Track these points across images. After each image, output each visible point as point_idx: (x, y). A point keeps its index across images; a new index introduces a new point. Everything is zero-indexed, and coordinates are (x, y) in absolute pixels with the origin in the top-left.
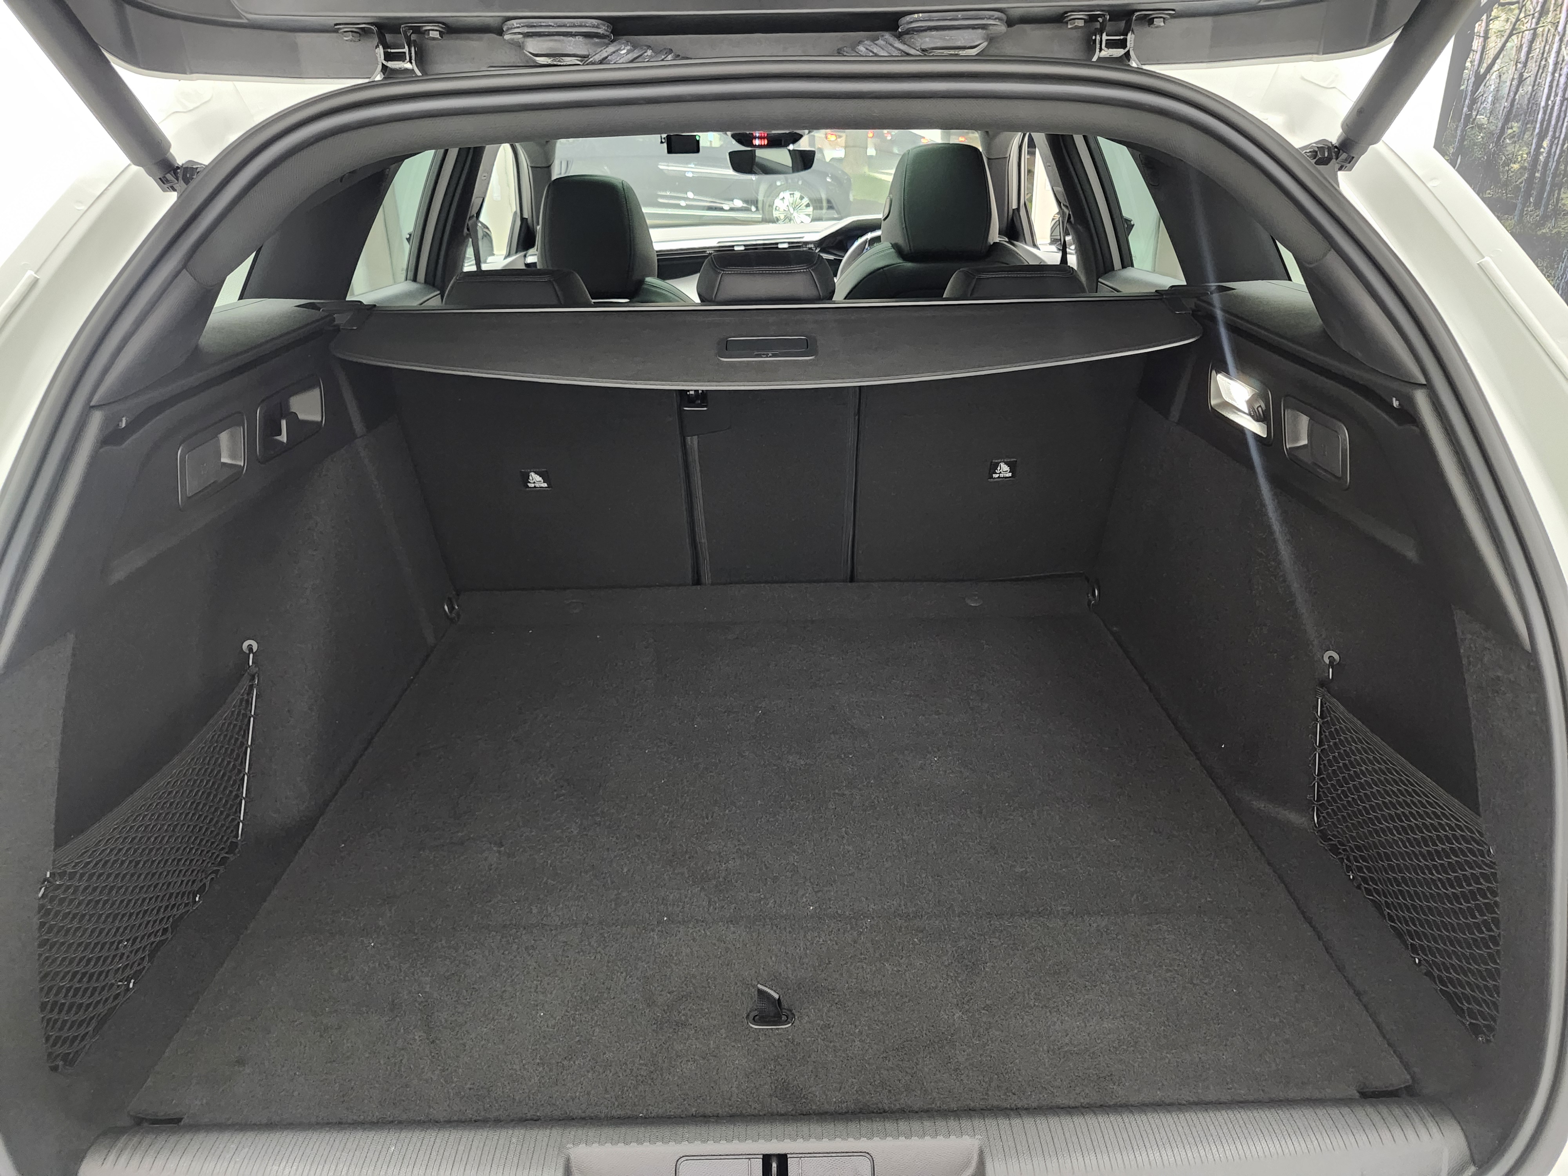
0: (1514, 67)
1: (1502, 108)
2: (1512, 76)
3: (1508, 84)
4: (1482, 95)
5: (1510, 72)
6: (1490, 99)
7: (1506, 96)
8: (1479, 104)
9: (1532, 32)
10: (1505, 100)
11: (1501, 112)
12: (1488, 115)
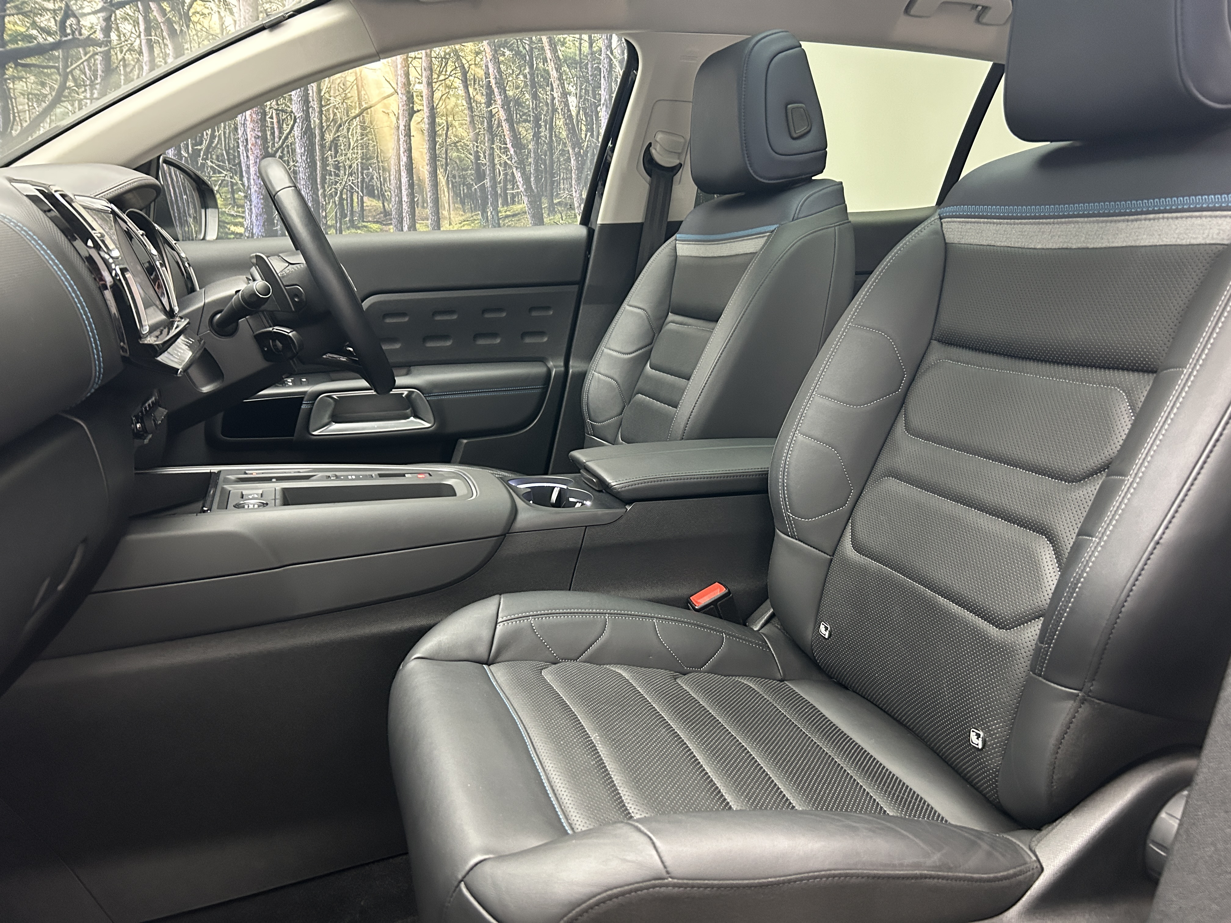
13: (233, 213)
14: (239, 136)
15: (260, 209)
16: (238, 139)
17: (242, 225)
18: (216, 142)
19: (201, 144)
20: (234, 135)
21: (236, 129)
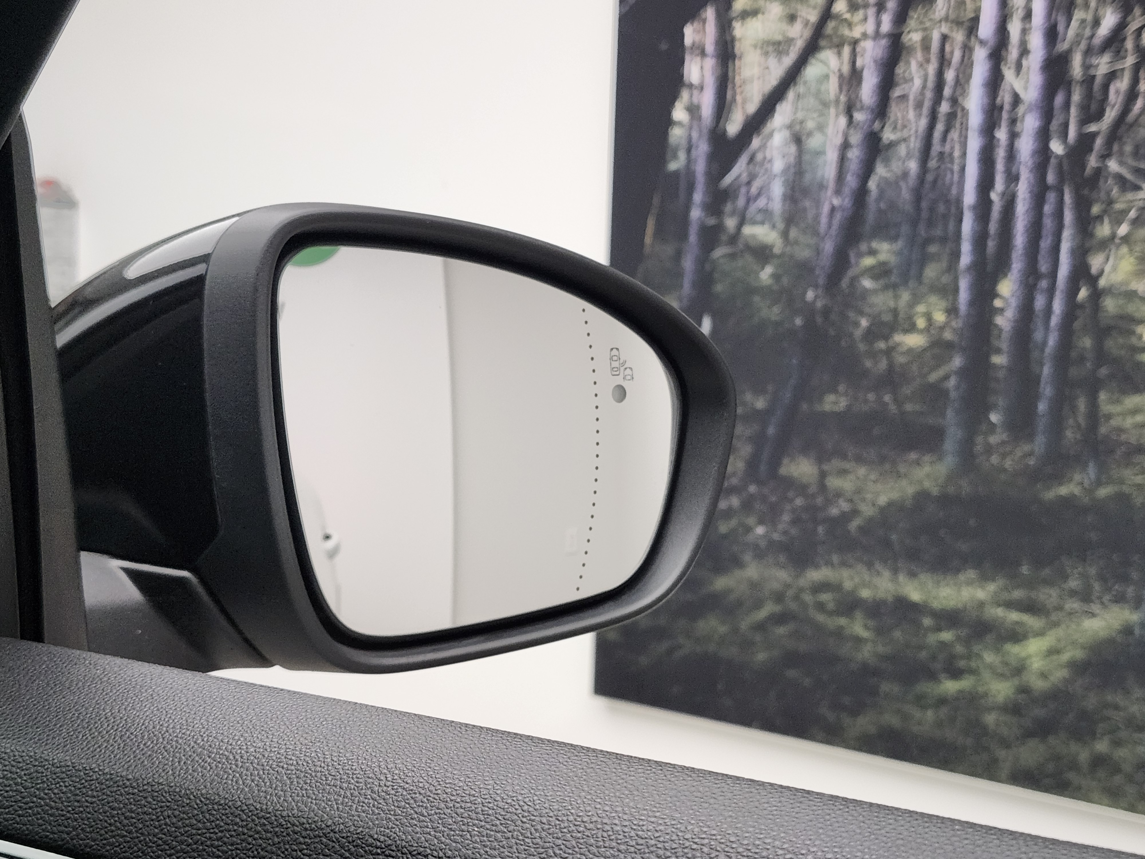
0: (843, 121)
1: (826, 209)
2: (838, 140)
3: (832, 156)
4: (749, 183)
5: (830, 130)
6: (777, 190)
7: (831, 185)
8: (741, 202)
9: (884, 42)
10: (830, 192)
11: (824, 220)
12: (781, 226)
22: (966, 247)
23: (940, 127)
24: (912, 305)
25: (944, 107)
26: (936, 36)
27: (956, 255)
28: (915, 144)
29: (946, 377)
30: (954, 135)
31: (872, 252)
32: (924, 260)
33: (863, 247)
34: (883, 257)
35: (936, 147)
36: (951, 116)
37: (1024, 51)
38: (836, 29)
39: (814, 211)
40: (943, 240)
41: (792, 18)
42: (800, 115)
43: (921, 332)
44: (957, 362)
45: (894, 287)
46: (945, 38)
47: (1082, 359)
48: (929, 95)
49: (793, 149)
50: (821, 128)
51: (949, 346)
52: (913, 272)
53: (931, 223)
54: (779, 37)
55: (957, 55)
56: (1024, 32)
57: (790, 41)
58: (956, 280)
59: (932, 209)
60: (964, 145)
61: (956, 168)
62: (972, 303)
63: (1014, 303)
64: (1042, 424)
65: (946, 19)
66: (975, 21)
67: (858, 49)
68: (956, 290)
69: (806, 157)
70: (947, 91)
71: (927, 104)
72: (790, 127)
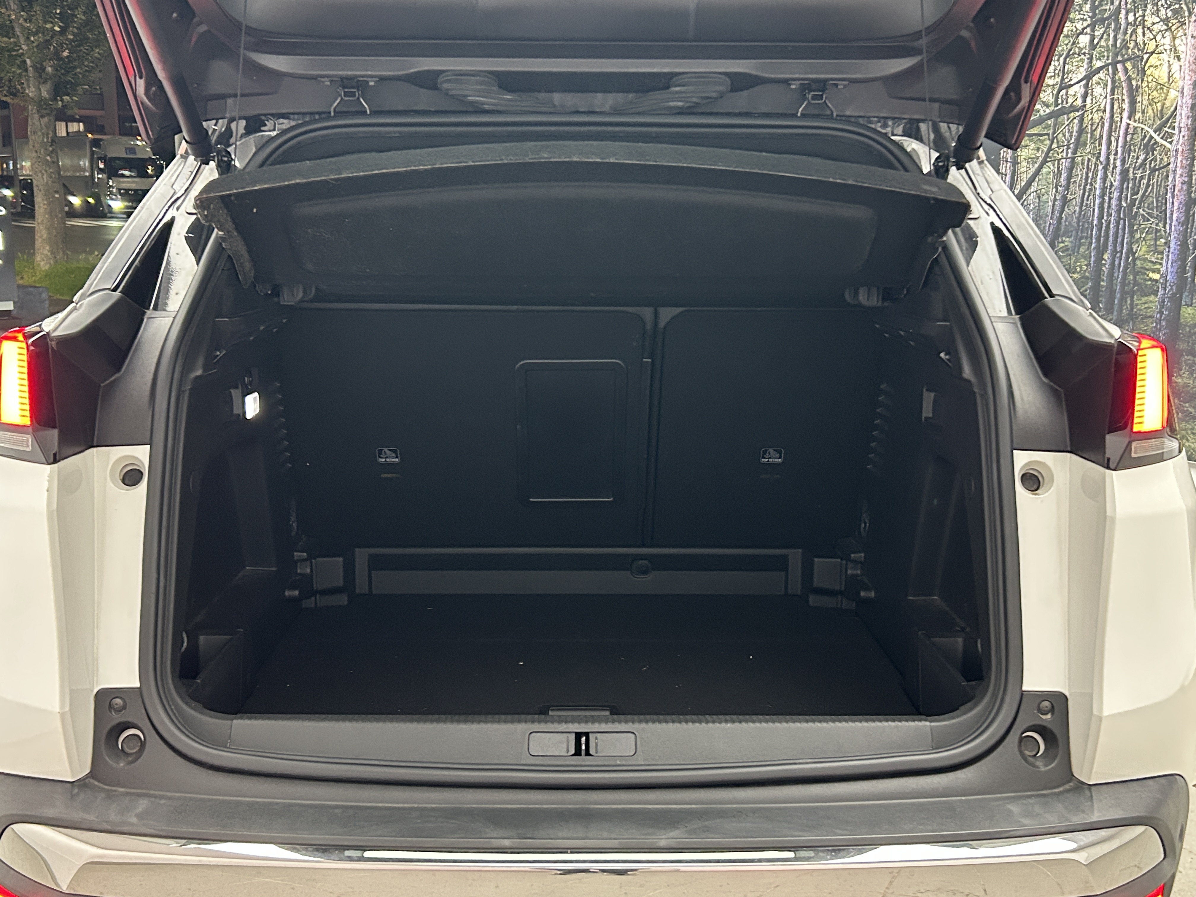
13: (1153, 259)
14: (1169, 183)
15: (1176, 256)
16: (1168, 186)
17: (1159, 272)
18: (1149, 191)
19: (1138, 194)
20: (1165, 182)
21: (1167, 176)
22: (1094, 241)
23: (1087, 194)
24: (1075, 262)
25: (1088, 187)
26: (1086, 158)
27: (1091, 244)
28: (1078, 200)
29: (1086, 290)
30: (1091, 197)
31: (1063, 242)
32: (1080, 245)
33: (1060, 240)
34: (1066, 244)
35: (1085, 202)
36: (1091, 190)
37: (1115, 167)
38: (1053, 154)
39: (1044, 225)
40: (1086, 238)
41: (1038, 149)
42: (1040, 187)
43: (1078, 273)
44: (1090, 284)
45: (1070, 255)
46: (1089, 160)
47: (1129, 283)
48: (1084, 181)
49: (1037, 200)
50: (1047, 193)
51: (1087, 278)
52: (1076, 250)
53: (1082, 232)
54: (1033, 156)
55: (1093, 166)
56: (1115, 159)
57: (1038, 158)
58: (1091, 252)
59: (1083, 225)
60: (1094, 201)
61: (1092, 210)
62: (1095, 262)
63: (1108, 261)
64: (1116, 307)
65: (1089, 153)
66: (1100, 153)
67: (1061, 162)
68: (1090, 257)
69: (1042, 204)
70: (1089, 181)
71: (1083, 184)
72: (1036, 191)
